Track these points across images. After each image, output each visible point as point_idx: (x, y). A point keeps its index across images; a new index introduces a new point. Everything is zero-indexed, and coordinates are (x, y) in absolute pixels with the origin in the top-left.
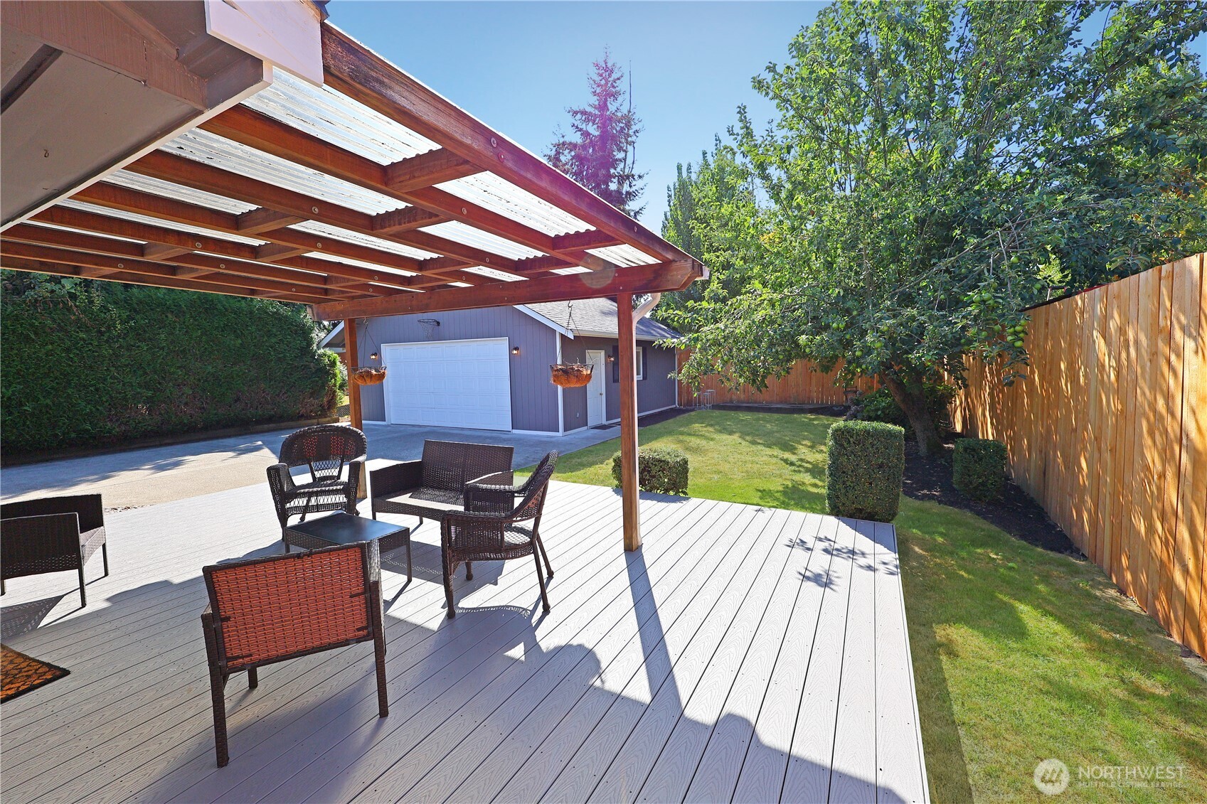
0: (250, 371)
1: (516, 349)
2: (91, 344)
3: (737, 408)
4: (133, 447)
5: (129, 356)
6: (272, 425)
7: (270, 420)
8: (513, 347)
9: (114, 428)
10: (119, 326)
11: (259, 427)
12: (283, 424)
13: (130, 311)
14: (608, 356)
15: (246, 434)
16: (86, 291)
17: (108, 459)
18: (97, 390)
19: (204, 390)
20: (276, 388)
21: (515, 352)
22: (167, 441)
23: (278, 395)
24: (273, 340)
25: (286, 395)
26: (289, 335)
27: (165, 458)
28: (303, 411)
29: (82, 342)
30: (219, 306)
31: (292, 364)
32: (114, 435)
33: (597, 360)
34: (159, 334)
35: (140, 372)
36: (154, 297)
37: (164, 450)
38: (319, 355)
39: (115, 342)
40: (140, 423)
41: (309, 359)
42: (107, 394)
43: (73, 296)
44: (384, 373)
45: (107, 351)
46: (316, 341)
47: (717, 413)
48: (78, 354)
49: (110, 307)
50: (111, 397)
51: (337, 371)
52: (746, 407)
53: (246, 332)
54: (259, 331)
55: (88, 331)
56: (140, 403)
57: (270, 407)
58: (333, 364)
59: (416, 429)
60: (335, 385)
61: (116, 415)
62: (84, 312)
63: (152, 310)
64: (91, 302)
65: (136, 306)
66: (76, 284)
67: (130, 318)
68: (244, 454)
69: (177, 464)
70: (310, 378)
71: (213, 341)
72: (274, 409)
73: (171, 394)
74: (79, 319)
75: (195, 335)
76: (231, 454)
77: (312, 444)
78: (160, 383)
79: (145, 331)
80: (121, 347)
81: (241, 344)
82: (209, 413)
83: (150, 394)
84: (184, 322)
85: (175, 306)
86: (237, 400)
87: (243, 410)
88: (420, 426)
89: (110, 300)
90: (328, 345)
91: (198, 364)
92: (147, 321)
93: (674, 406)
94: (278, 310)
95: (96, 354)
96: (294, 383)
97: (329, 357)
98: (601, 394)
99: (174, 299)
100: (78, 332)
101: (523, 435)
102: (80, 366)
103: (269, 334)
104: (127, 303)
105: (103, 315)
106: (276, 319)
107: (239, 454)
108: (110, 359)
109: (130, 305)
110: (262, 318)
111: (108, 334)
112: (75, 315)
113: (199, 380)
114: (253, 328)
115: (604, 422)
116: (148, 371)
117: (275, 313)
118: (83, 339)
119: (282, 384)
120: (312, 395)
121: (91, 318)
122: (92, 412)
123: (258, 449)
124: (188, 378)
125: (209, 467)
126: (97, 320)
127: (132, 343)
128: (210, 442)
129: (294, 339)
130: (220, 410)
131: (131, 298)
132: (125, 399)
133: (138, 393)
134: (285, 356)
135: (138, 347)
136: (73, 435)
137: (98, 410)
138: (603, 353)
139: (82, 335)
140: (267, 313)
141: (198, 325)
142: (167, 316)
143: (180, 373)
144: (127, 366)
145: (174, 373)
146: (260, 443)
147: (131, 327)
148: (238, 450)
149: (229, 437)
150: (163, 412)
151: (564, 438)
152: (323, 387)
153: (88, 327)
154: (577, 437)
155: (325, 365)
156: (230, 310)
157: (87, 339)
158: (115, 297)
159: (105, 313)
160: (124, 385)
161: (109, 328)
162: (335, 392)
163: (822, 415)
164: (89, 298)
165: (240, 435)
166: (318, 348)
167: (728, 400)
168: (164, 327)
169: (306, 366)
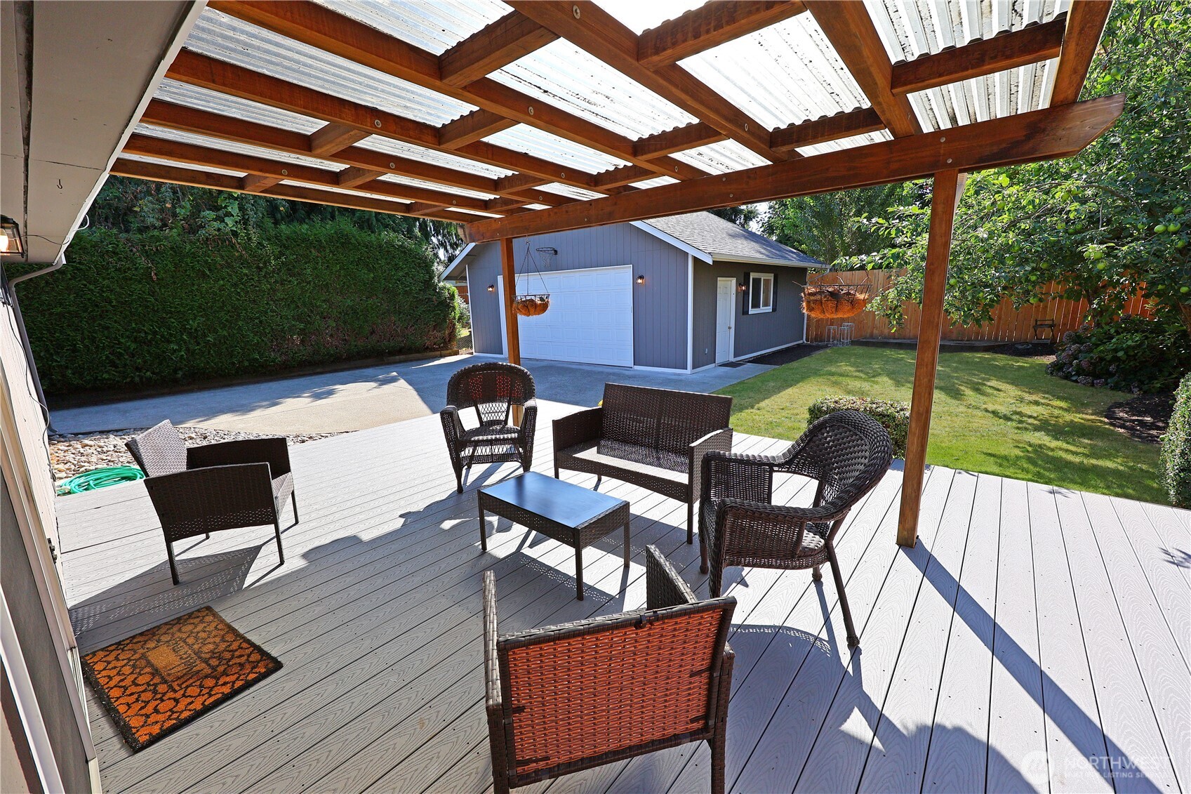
0: (381, 304)
1: (641, 277)
2: (253, 279)
3: (885, 344)
4: (292, 375)
5: (284, 291)
6: (402, 357)
7: (400, 351)
8: (637, 276)
9: (277, 358)
10: (273, 263)
11: (392, 358)
12: (411, 356)
13: (281, 247)
14: (739, 284)
15: (382, 365)
16: (245, 229)
17: (274, 385)
18: (261, 322)
19: (345, 322)
20: (405, 320)
21: (640, 281)
22: (318, 370)
23: (407, 328)
24: (401, 274)
25: (413, 328)
26: (413, 268)
27: (319, 387)
28: (428, 343)
29: (246, 278)
30: (353, 241)
31: (418, 297)
32: (277, 364)
33: (728, 288)
34: (305, 269)
35: (293, 306)
36: (299, 232)
37: (316, 379)
38: (440, 288)
39: (271, 277)
40: (296, 353)
41: (433, 292)
42: (269, 326)
43: (235, 234)
44: (548, 302)
45: (265, 287)
46: (436, 273)
47: (860, 350)
48: (243, 289)
49: (265, 243)
50: (272, 329)
51: (456, 304)
52: (896, 343)
53: (376, 266)
54: (388, 264)
55: (249, 268)
56: (295, 335)
57: (400, 339)
58: (452, 297)
59: (534, 362)
60: (455, 319)
61: (278, 346)
62: (245, 249)
63: (298, 245)
64: (250, 239)
65: (285, 241)
66: (236, 222)
67: (281, 254)
68: (385, 384)
69: (331, 393)
70: (433, 311)
71: (350, 275)
72: (403, 341)
73: (319, 326)
74: (241, 256)
75: (334, 269)
76: (373, 384)
77: (477, 384)
78: (309, 316)
79: (294, 266)
80: (276, 282)
81: (373, 278)
82: (350, 345)
83: (302, 326)
84: (325, 257)
85: (316, 241)
86: (373, 332)
87: (378, 341)
88: (537, 360)
89: (264, 236)
90: (448, 278)
91: (339, 298)
92: (295, 256)
93: (801, 342)
94: (403, 243)
95: (257, 288)
96: (420, 316)
97: (449, 290)
98: (730, 328)
99: (315, 234)
100: (241, 268)
101: (646, 371)
102: (246, 300)
103: (397, 268)
104: (277, 239)
105: (260, 251)
106: (402, 252)
107: (382, 384)
108: (268, 294)
109: (280, 241)
110: (388, 251)
111: (265, 270)
112: (238, 252)
113: (340, 313)
114: (383, 262)
115: (732, 359)
116: (299, 304)
117: (401, 246)
118: (246, 275)
119: (409, 317)
120: (435, 328)
121: (251, 254)
122: (258, 343)
123: (394, 380)
124: (332, 311)
125: (358, 397)
126: (255, 256)
127: (285, 278)
128: (353, 372)
129: (418, 272)
130: (359, 343)
131: (280, 234)
132: (282, 330)
133: (294, 325)
134: (411, 289)
135: (290, 281)
136: (246, 364)
137: (263, 340)
138: (734, 281)
139: (245, 271)
140: (393, 246)
141: (337, 260)
142: (310, 252)
143: (325, 306)
144: (282, 300)
145: (320, 306)
146: (395, 374)
147: (282, 262)
148: (379, 381)
149: (367, 367)
150: (313, 343)
151: (694, 376)
152: (444, 320)
153: (249, 263)
154: (707, 375)
155: (446, 298)
156: (362, 245)
157: (249, 274)
158: (268, 234)
159: (261, 249)
160: (281, 318)
161: (265, 263)
162: (455, 324)
163: (1002, 353)
164: (248, 235)
165: (377, 365)
166: (439, 282)
167: (868, 335)
168: (309, 262)
169: (429, 299)
